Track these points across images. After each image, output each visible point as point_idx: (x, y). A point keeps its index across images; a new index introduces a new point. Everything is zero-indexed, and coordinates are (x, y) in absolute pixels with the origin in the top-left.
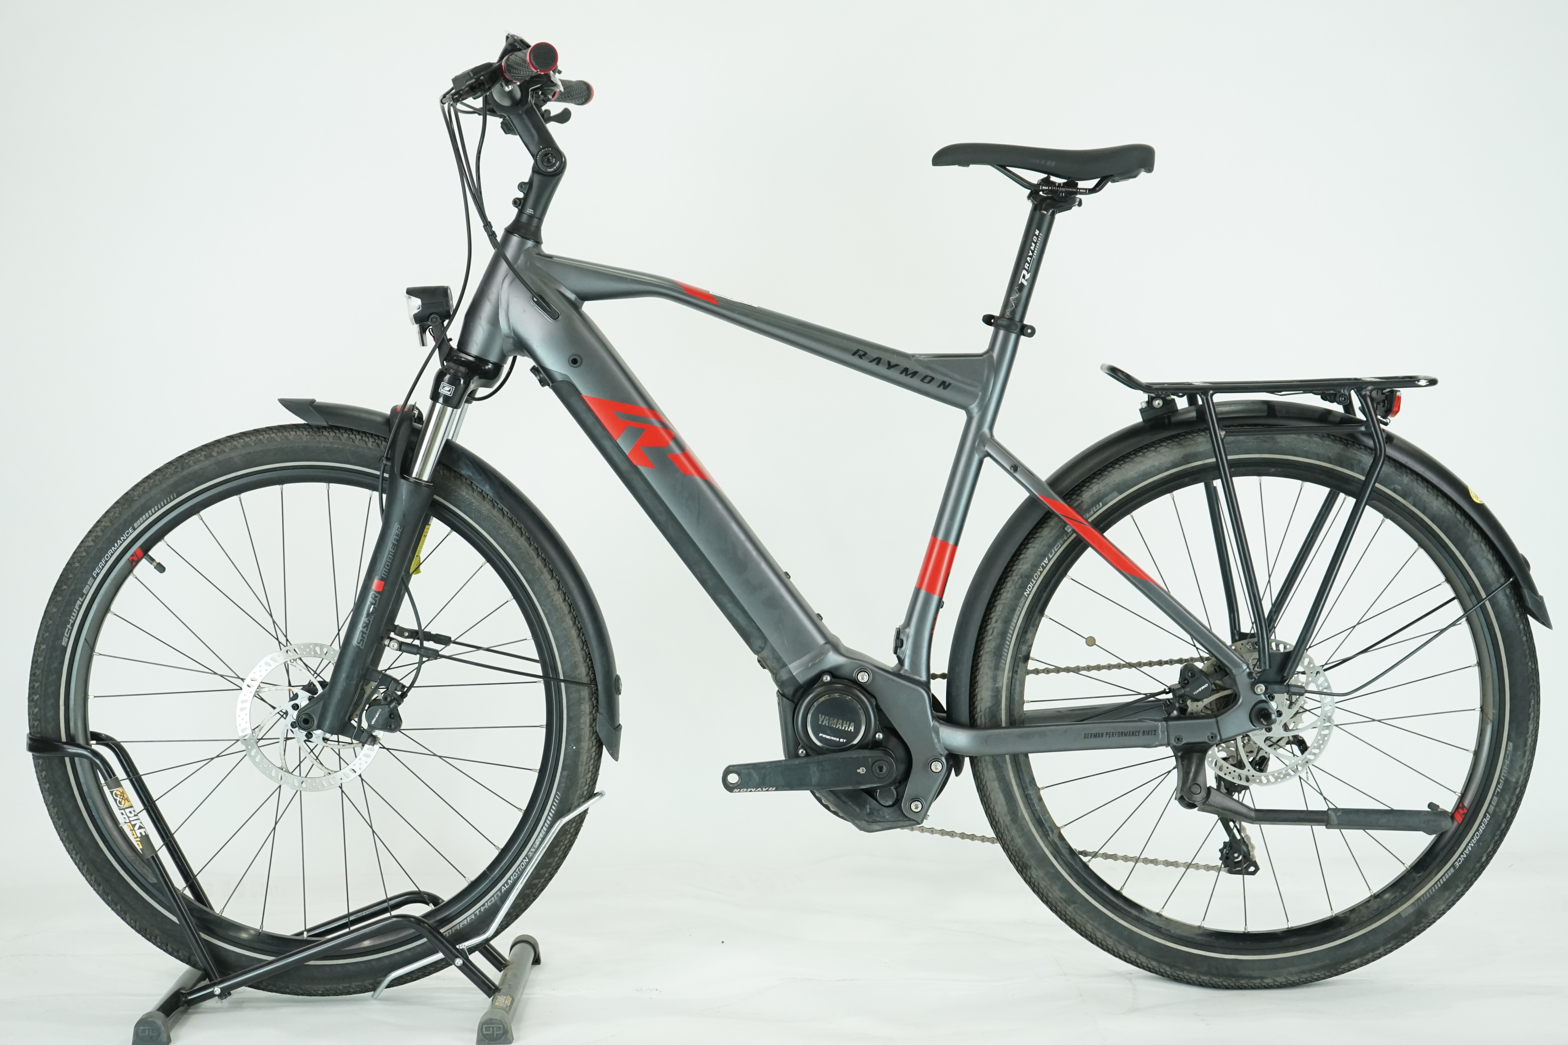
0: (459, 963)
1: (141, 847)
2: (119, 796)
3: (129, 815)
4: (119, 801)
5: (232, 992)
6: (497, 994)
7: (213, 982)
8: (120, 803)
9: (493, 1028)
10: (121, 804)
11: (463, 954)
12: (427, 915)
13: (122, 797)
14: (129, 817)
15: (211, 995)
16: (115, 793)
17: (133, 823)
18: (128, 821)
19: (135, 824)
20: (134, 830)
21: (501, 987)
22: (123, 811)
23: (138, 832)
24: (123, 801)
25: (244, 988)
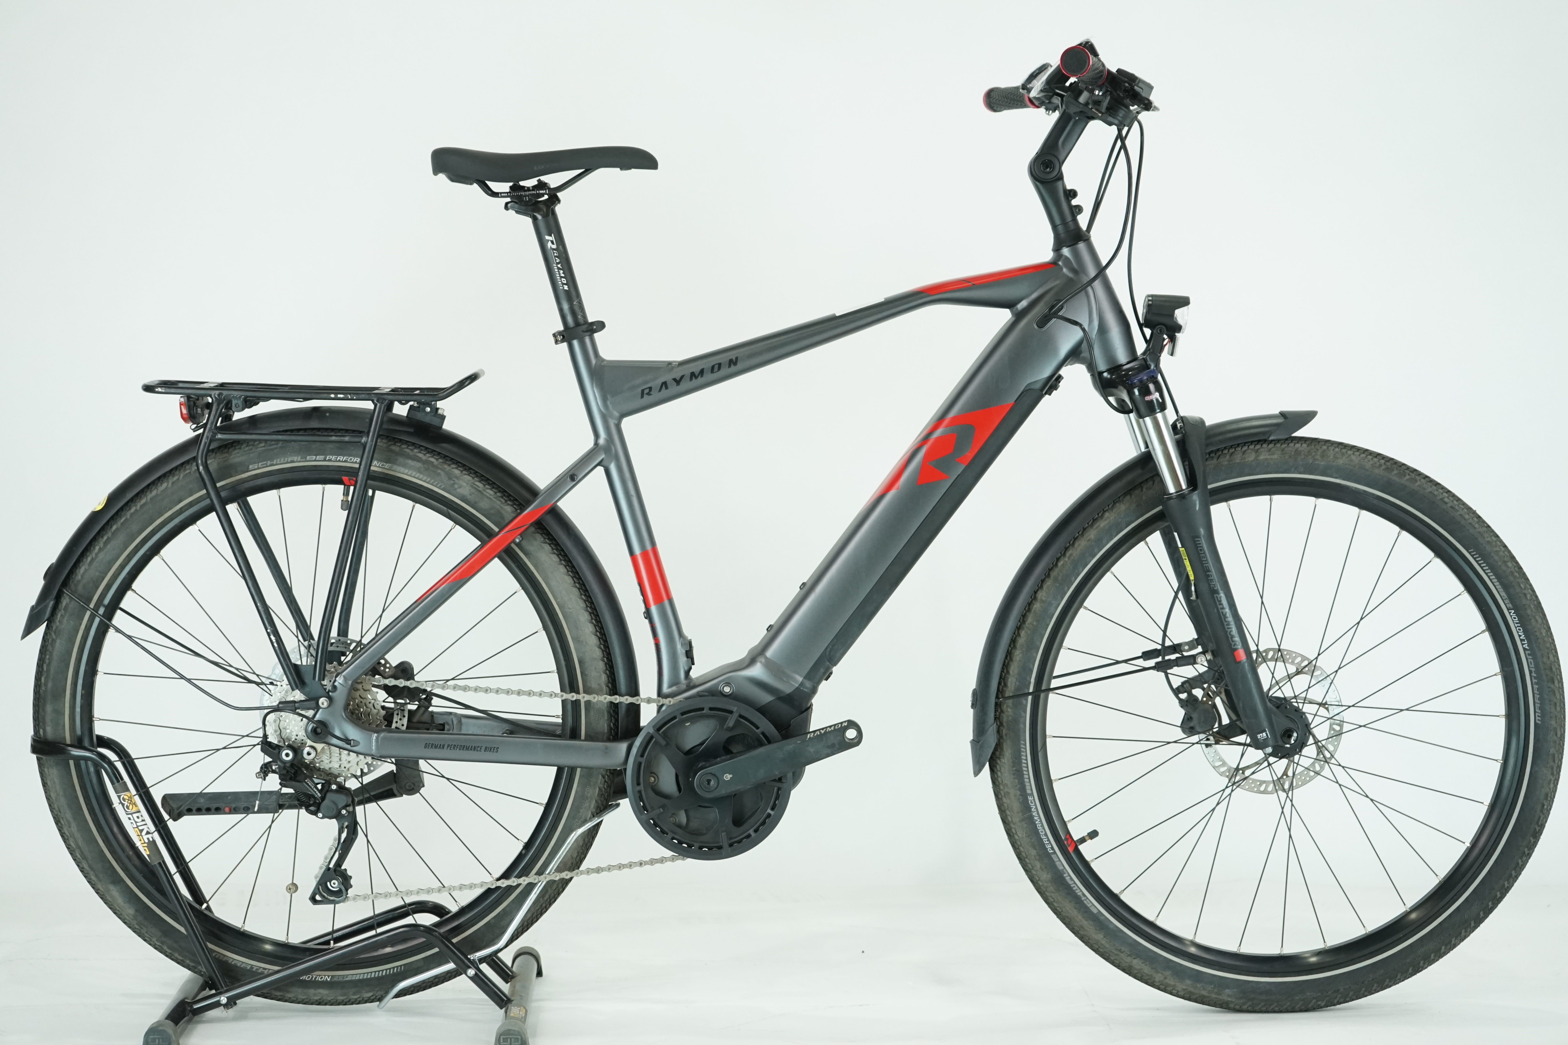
0: (472, 973)
1: (148, 853)
2: (127, 801)
3: (137, 820)
4: (127, 806)
5: (237, 1002)
6: (510, 1005)
7: (219, 991)
8: (128, 807)
9: (511, 1039)
10: (129, 809)
11: (474, 964)
12: (437, 925)
13: (129, 802)
14: (136, 822)
15: (217, 1004)
16: (123, 798)
17: (140, 828)
18: (135, 826)
19: (143, 830)
20: (141, 835)
21: (512, 998)
22: (130, 816)
23: (145, 837)
24: (131, 806)
25: (252, 997)
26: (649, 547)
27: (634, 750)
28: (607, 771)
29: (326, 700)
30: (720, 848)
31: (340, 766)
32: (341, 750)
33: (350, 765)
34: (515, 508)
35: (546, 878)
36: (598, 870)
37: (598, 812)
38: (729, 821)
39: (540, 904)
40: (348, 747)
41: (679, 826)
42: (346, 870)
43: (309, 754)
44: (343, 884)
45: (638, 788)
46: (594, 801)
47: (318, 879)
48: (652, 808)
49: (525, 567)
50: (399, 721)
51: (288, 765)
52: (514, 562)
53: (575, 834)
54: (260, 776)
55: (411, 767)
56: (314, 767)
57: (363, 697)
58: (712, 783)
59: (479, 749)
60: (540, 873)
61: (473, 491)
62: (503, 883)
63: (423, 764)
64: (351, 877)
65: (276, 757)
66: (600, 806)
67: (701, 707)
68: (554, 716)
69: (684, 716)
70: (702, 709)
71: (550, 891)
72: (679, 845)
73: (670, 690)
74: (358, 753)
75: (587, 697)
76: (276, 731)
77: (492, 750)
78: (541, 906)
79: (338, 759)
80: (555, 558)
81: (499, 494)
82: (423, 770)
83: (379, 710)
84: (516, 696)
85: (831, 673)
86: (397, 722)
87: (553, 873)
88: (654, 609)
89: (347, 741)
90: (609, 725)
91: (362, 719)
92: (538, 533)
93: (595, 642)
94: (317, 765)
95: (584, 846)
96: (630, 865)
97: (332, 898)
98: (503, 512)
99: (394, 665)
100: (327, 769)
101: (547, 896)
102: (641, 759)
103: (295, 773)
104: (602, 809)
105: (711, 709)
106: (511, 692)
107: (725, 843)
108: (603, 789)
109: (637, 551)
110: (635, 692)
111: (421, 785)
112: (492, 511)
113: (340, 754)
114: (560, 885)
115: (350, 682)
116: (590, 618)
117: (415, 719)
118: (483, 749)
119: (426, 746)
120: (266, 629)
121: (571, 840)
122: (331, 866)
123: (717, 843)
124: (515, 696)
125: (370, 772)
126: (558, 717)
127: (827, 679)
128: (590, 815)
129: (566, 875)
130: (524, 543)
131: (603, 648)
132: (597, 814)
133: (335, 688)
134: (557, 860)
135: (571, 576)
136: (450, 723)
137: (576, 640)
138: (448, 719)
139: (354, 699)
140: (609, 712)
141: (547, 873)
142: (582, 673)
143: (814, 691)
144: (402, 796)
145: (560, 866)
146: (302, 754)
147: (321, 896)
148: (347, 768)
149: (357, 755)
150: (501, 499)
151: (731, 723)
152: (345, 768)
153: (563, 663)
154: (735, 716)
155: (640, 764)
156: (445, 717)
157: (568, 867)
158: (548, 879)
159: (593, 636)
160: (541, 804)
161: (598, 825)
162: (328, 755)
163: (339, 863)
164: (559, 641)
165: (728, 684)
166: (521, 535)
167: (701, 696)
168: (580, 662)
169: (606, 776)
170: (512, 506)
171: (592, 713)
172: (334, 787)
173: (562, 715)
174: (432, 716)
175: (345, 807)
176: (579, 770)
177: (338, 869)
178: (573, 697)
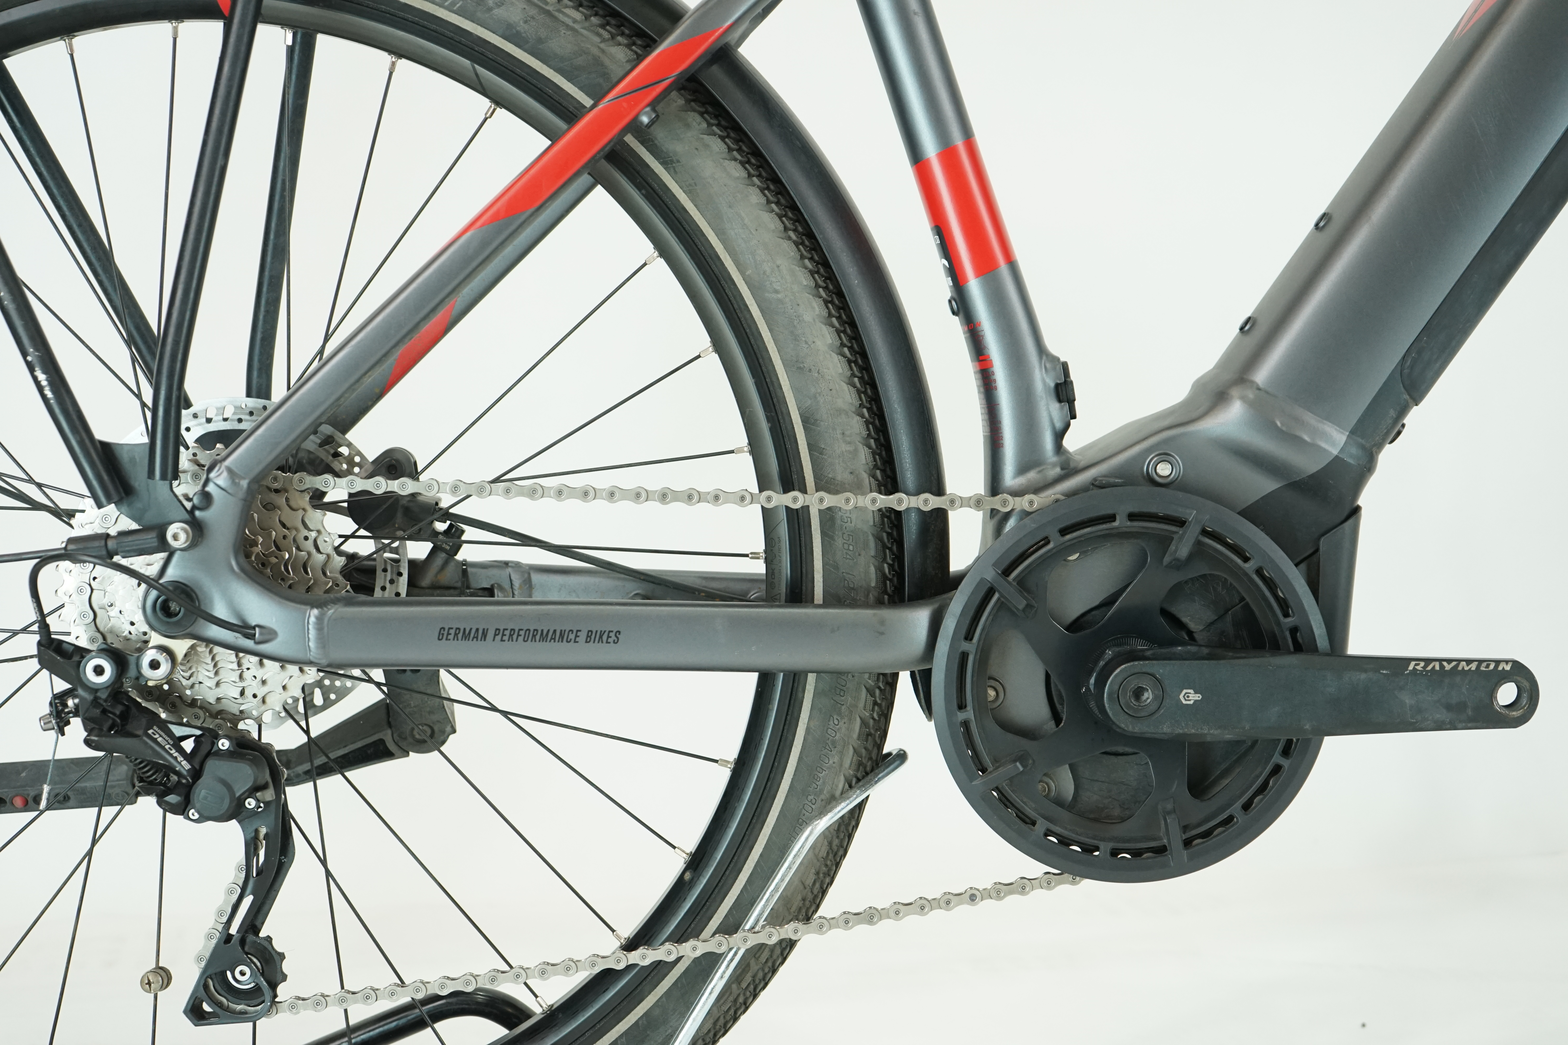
26: (958, 140)
27: (949, 625)
28: (878, 679)
29: (183, 529)
30: (1161, 850)
31: (242, 693)
32: (241, 655)
33: (265, 689)
34: (636, 53)
35: (745, 940)
36: (871, 916)
37: (859, 775)
38: (1179, 787)
39: (731, 998)
40: (249, 644)
41: (1059, 802)
42: (269, 939)
43: (155, 665)
44: (262, 974)
45: (961, 716)
46: (851, 751)
47: (203, 964)
48: (995, 761)
49: (665, 198)
50: (388, 585)
51: (103, 695)
52: (639, 187)
53: (811, 833)
54: (50, 726)
55: (422, 689)
56: (180, 697)
57: (288, 524)
58: (1148, 696)
59: (572, 636)
60: (730, 927)
61: (533, 12)
62: (644, 957)
63: (448, 683)
64: (282, 956)
65: (74, 676)
66: (864, 761)
67: (1110, 512)
68: (746, 556)
69: (1068, 537)
70: (1112, 518)
71: (754, 967)
72: (1063, 848)
73: (1021, 481)
74: (284, 661)
75: (830, 500)
76: (83, 615)
77: (605, 637)
78: (735, 1001)
79: (235, 676)
80: (736, 171)
81: (594, 20)
82: (452, 697)
83: (328, 556)
84: (657, 504)
85: (1403, 426)
86: (383, 588)
87: (763, 927)
88: (975, 287)
89: (245, 629)
90: (880, 570)
91: (289, 579)
92: (694, 111)
93: (840, 371)
94: (188, 692)
95: (831, 856)
96: (947, 901)
97: (239, 1007)
98: (607, 61)
99: (371, 458)
100: (212, 700)
101: (748, 978)
102: (966, 646)
103: (125, 717)
104: (868, 769)
105: (1132, 517)
106: (644, 495)
107: (1176, 839)
108: (871, 722)
109: (930, 147)
110: (936, 486)
111: (448, 729)
112: (580, 61)
113: (239, 665)
114: (778, 951)
115: (244, 483)
116: (825, 313)
117: (426, 581)
118: (583, 636)
119: (443, 634)
120: (24, 354)
121: (802, 847)
122: (233, 930)
123: (1154, 839)
124: (654, 506)
125: (328, 704)
126: (755, 556)
127: (1391, 442)
128: (841, 783)
129: (788, 931)
130: (660, 134)
131: (858, 385)
132: (858, 780)
133: (207, 497)
134: (772, 895)
135: (777, 214)
136: (507, 586)
137: (796, 367)
138: (501, 576)
139: (265, 530)
140: (878, 538)
141: (747, 927)
142: (811, 447)
143: (1368, 467)
144: (407, 754)
145: (776, 908)
146: (138, 666)
147: (213, 1002)
148: (260, 697)
149: (282, 667)
150: (601, 31)
151: (1182, 549)
152: (255, 696)
153: (764, 426)
154: (1191, 534)
155: (964, 656)
156: (495, 572)
157: (794, 908)
158: (749, 944)
159: (835, 356)
160: (724, 763)
161: (861, 806)
162: (211, 667)
163: (253, 923)
164: (754, 374)
165: (1165, 457)
166: (653, 105)
167: (1102, 487)
168: (806, 421)
169: (877, 692)
170: (628, 46)
171: (839, 542)
172: (224, 744)
173: (766, 551)
174: (465, 572)
175: (253, 791)
176: (811, 678)
177: (251, 938)
178: (794, 500)
